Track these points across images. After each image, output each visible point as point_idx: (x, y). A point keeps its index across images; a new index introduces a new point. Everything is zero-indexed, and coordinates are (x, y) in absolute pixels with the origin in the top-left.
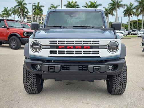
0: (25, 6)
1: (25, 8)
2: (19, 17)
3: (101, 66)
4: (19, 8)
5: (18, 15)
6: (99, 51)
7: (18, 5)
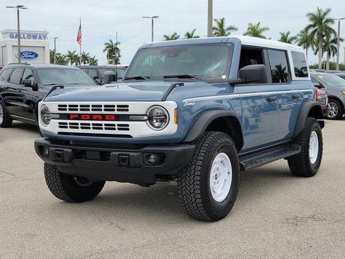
0: (330, 25)
1: (330, 29)
2: (316, 54)
3: (131, 154)
4: (313, 33)
5: (315, 47)
6: (128, 125)
7: (314, 26)
